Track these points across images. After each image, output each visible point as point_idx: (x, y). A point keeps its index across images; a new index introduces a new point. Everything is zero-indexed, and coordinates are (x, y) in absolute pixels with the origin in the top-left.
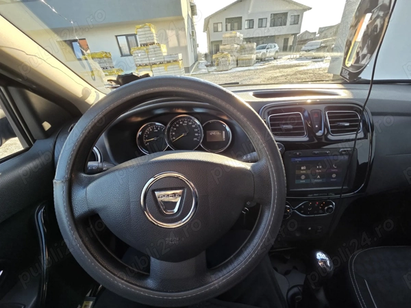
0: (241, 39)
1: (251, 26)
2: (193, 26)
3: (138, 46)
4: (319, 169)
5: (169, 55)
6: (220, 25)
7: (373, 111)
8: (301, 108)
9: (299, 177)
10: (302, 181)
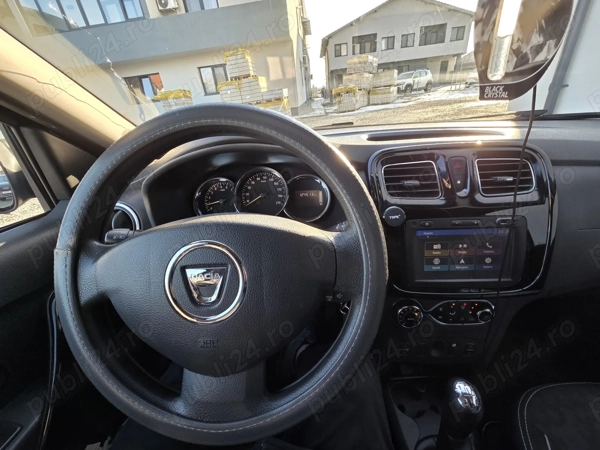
0: (375, 65)
1: (390, 45)
2: (305, 51)
3: (227, 79)
4: (463, 249)
5: (270, 91)
6: (344, 47)
7: (554, 159)
8: (433, 154)
9: (430, 262)
10: (434, 268)
